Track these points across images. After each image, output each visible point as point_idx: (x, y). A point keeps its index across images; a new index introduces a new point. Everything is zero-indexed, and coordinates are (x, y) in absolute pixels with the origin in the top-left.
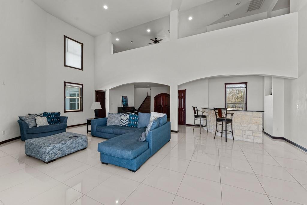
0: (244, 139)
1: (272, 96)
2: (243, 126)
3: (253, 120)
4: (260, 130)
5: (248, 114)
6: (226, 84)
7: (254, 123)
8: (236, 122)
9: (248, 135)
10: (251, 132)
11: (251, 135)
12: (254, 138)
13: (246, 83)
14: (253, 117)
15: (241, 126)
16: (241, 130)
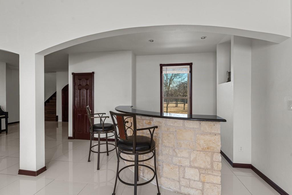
0: (182, 188)
1: (231, 83)
2: (179, 155)
3: (202, 142)
4: (215, 168)
5: (191, 127)
6: (162, 66)
7: (203, 150)
8: (165, 146)
9: (189, 179)
10: (197, 170)
11: (197, 178)
12: (203, 187)
13: (191, 65)
14: (202, 134)
15: (176, 156)
16: (176, 165)
